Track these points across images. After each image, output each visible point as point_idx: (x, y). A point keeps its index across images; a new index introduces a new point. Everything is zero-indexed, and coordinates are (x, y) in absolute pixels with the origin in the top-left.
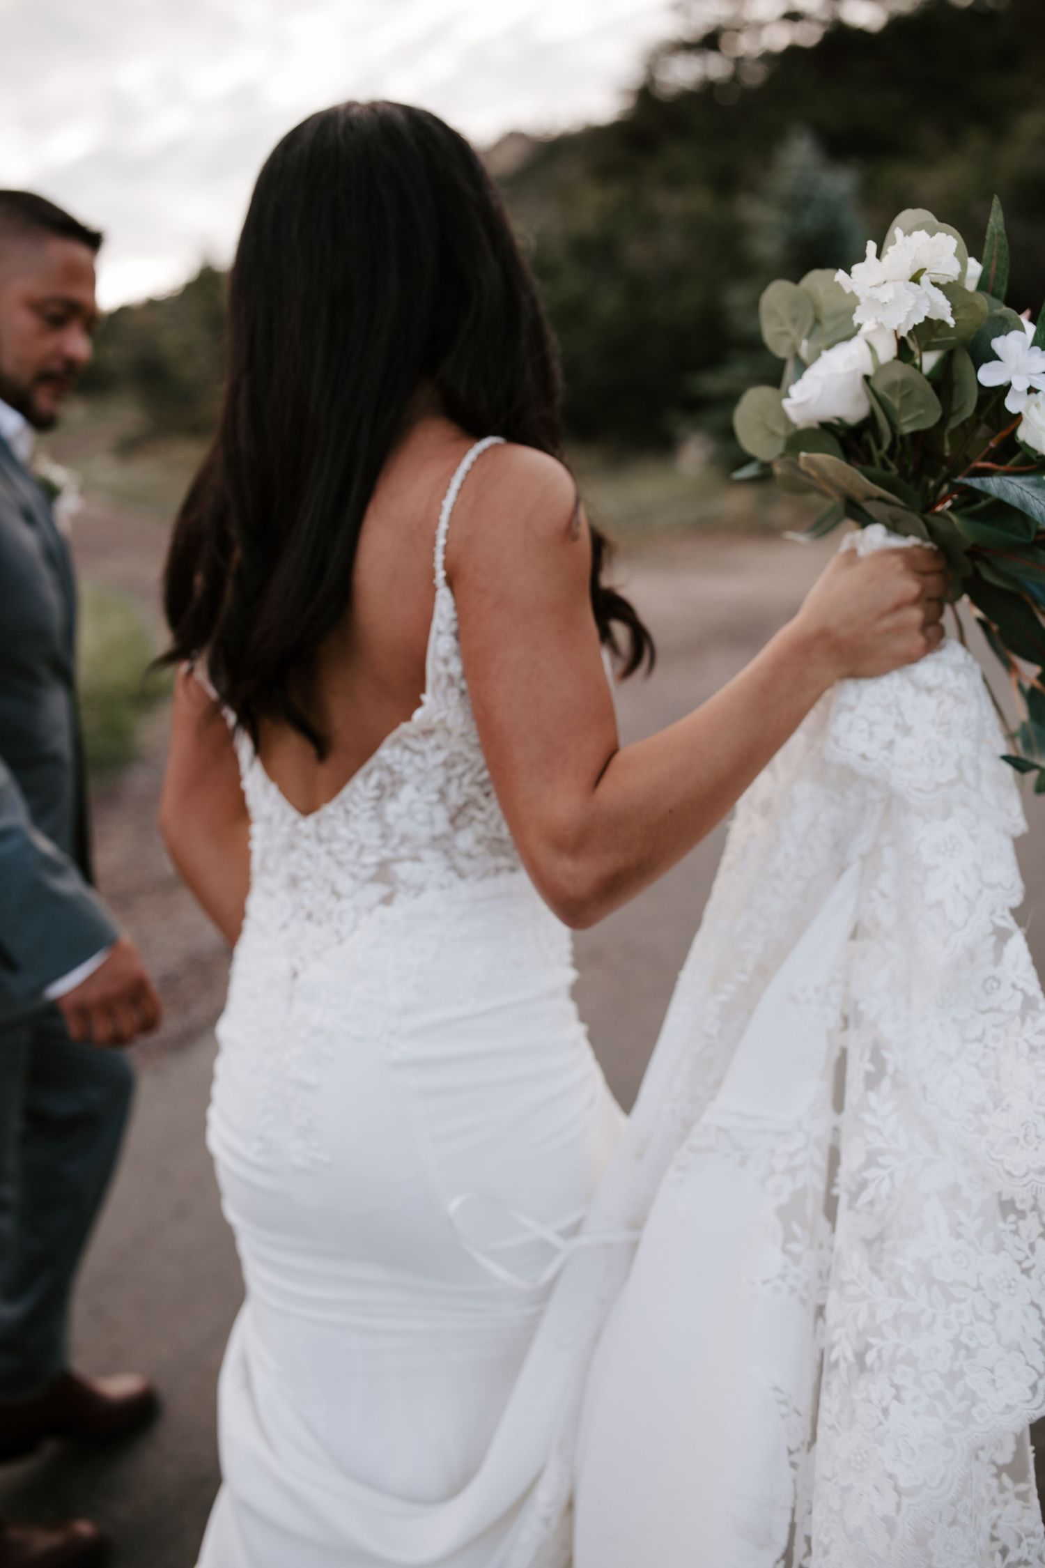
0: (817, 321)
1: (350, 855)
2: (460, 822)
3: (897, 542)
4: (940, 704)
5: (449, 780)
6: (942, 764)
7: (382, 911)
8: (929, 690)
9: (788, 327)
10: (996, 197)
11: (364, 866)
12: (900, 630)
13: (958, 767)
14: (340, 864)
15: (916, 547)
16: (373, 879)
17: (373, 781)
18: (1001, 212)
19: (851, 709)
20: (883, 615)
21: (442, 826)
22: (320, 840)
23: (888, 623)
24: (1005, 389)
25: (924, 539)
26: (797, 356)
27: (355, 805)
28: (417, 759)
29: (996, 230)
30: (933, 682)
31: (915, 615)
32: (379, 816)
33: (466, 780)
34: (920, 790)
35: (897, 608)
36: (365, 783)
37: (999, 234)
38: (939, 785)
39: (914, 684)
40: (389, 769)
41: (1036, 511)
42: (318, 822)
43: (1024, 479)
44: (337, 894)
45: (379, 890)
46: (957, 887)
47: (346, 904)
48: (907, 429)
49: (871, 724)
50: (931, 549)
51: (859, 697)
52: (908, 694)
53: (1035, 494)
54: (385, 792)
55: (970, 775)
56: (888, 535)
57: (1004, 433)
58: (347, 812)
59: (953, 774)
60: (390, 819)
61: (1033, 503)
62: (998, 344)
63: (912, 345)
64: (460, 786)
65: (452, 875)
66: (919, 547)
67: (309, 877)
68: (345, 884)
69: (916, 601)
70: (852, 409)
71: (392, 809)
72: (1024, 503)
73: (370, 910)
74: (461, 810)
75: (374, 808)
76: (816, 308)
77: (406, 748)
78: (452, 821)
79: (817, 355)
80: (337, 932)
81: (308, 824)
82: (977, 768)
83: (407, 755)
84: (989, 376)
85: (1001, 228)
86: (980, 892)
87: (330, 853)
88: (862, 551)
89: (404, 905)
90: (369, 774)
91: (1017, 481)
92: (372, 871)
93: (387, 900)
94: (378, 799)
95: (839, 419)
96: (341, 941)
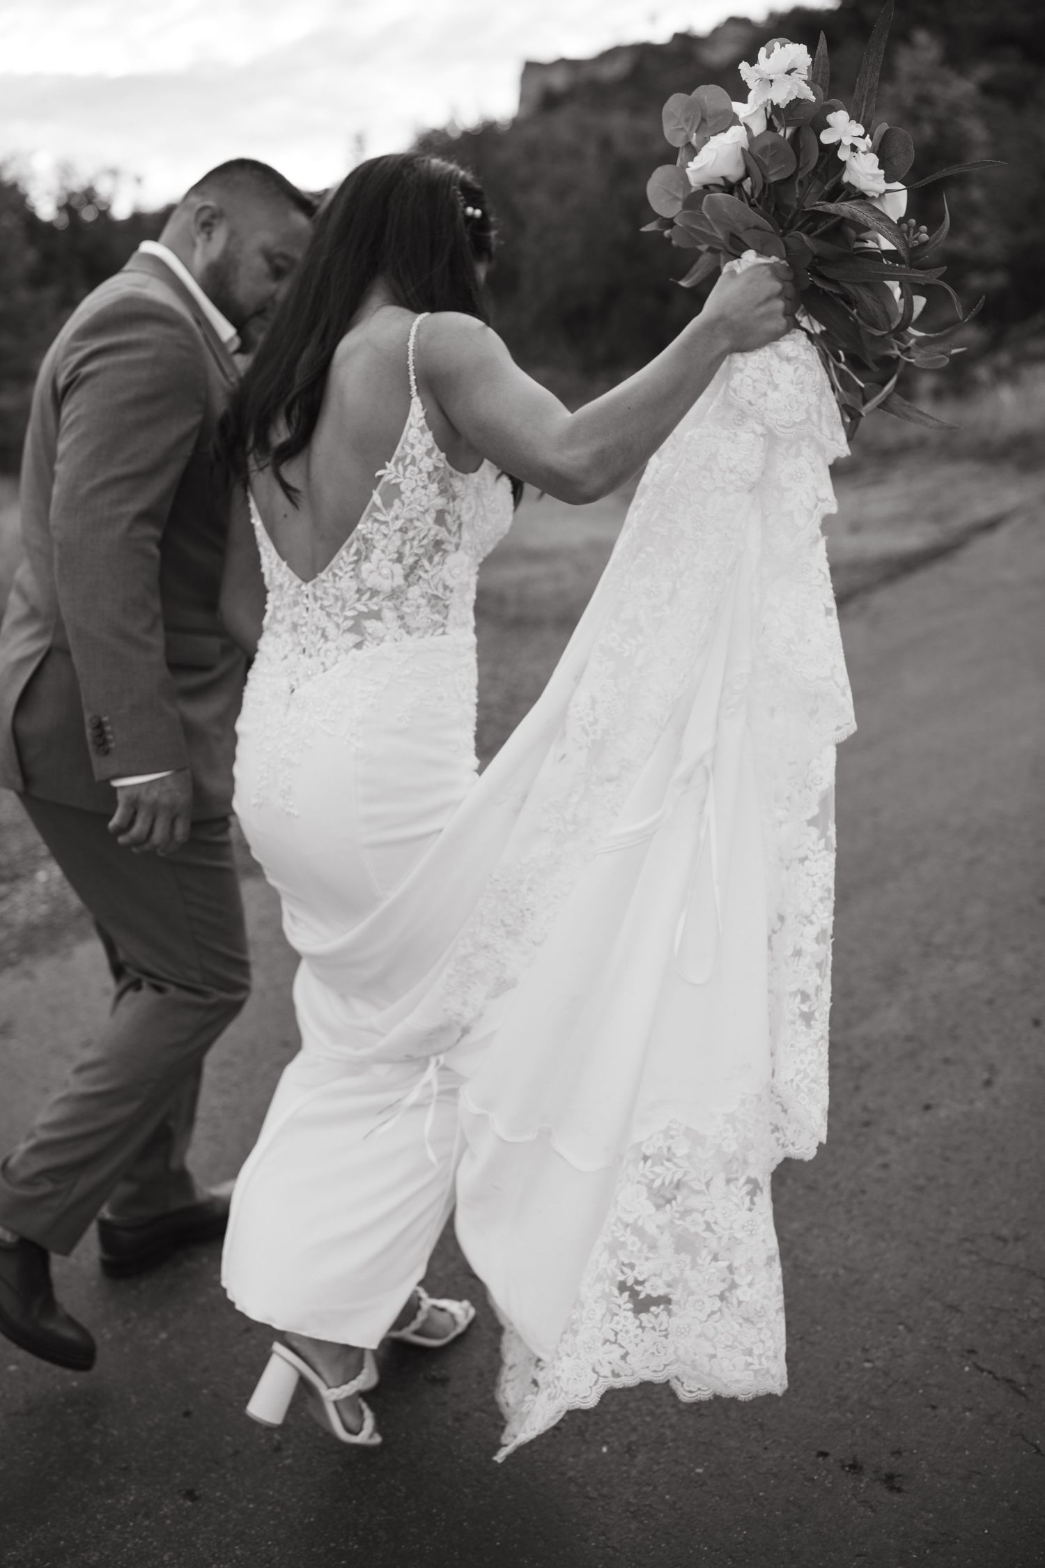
0: (703, 120)
1: (337, 610)
2: (412, 578)
3: (762, 260)
4: (796, 370)
5: (404, 543)
6: (797, 410)
7: (354, 651)
8: (788, 360)
9: (683, 125)
10: (822, 32)
11: (346, 618)
12: (769, 316)
13: (808, 412)
14: (329, 615)
15: (776, 263)
16: (350, 630)
17: (353, 550)
18: (825, 41)
19: (741, 371)
20: (760, 304)
21: (399, 581)
22: (316, 599)
23: (763, 310)
24: (836, 146)
25: (782, 258)
26: (689, 144)
27: (341, 569)
28: (383, 528)
29: (822, 54)
30: (792, 354)
31: (779, 305)
32: (356, 576)
33: (415, 543)
34: (783, 426)
35: (768, 299)
36: (348, 552)
37: (824, 56)
38: (795, 423)
39: (778, 355)
40: (365, 540)
41: (861, 219)
42: (314, 586)
43: (850, 202)
44: (324, 636)
45: (353, 638)
46: (802, 502)
47: (330, 645)
48: (773, 179)
49: (754, 381)
50: (784, 265)
51: (745, 364)
52: (775, 362)
53: (859, 209)
54: (361, 557)
55: (815, 417)
56: (758, 256)
57: (834, 180)
58: (335, 575)
59: (804, 416)
60: (364, 575)
61: (859, 214)
62: (831, 118)
63: (776, 122)
64: (412, 547)
65: (403, 631)
66: (777, 263)
67: (306, 624)
68: (332, 631)
69: (780, 295)
70: (733, 171)
71: (365, 567)
72: (854, 216)
73: (347, 651)
74: (413, 568)
75: (353, 570)
76: (703, 111)
77: (376, 520)
78: (406, 577)
79: (706, 141)
80: (323, 664)
81: (306, 588)
82: (819, 413)
83: (376, 525)
84: (827, 138)
85: (825, 52)
86: (816, 506)
87: (322, 608)
88: (739, 271)
89: (369, 649)
90: (350, 546)
91: (846, 203)
92: (350, 623)
93: (358, 646)
94: (356, 562)
95: (724, 178)
96: (325, 670)
